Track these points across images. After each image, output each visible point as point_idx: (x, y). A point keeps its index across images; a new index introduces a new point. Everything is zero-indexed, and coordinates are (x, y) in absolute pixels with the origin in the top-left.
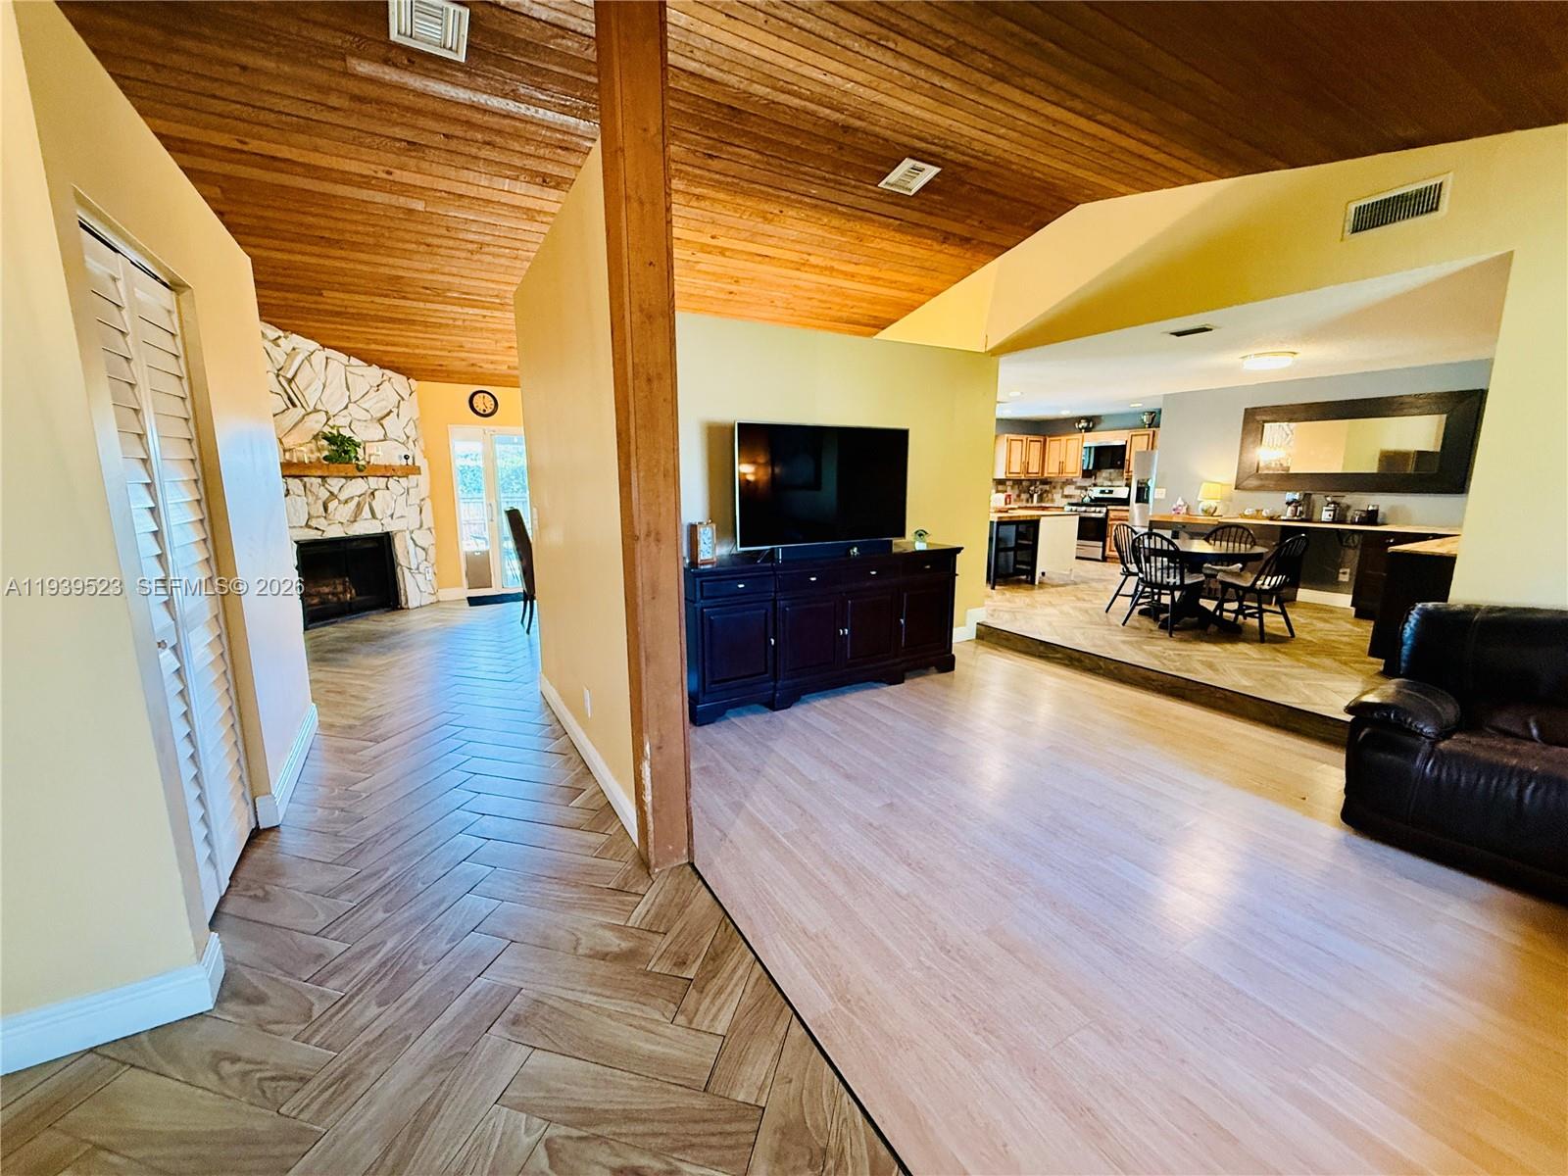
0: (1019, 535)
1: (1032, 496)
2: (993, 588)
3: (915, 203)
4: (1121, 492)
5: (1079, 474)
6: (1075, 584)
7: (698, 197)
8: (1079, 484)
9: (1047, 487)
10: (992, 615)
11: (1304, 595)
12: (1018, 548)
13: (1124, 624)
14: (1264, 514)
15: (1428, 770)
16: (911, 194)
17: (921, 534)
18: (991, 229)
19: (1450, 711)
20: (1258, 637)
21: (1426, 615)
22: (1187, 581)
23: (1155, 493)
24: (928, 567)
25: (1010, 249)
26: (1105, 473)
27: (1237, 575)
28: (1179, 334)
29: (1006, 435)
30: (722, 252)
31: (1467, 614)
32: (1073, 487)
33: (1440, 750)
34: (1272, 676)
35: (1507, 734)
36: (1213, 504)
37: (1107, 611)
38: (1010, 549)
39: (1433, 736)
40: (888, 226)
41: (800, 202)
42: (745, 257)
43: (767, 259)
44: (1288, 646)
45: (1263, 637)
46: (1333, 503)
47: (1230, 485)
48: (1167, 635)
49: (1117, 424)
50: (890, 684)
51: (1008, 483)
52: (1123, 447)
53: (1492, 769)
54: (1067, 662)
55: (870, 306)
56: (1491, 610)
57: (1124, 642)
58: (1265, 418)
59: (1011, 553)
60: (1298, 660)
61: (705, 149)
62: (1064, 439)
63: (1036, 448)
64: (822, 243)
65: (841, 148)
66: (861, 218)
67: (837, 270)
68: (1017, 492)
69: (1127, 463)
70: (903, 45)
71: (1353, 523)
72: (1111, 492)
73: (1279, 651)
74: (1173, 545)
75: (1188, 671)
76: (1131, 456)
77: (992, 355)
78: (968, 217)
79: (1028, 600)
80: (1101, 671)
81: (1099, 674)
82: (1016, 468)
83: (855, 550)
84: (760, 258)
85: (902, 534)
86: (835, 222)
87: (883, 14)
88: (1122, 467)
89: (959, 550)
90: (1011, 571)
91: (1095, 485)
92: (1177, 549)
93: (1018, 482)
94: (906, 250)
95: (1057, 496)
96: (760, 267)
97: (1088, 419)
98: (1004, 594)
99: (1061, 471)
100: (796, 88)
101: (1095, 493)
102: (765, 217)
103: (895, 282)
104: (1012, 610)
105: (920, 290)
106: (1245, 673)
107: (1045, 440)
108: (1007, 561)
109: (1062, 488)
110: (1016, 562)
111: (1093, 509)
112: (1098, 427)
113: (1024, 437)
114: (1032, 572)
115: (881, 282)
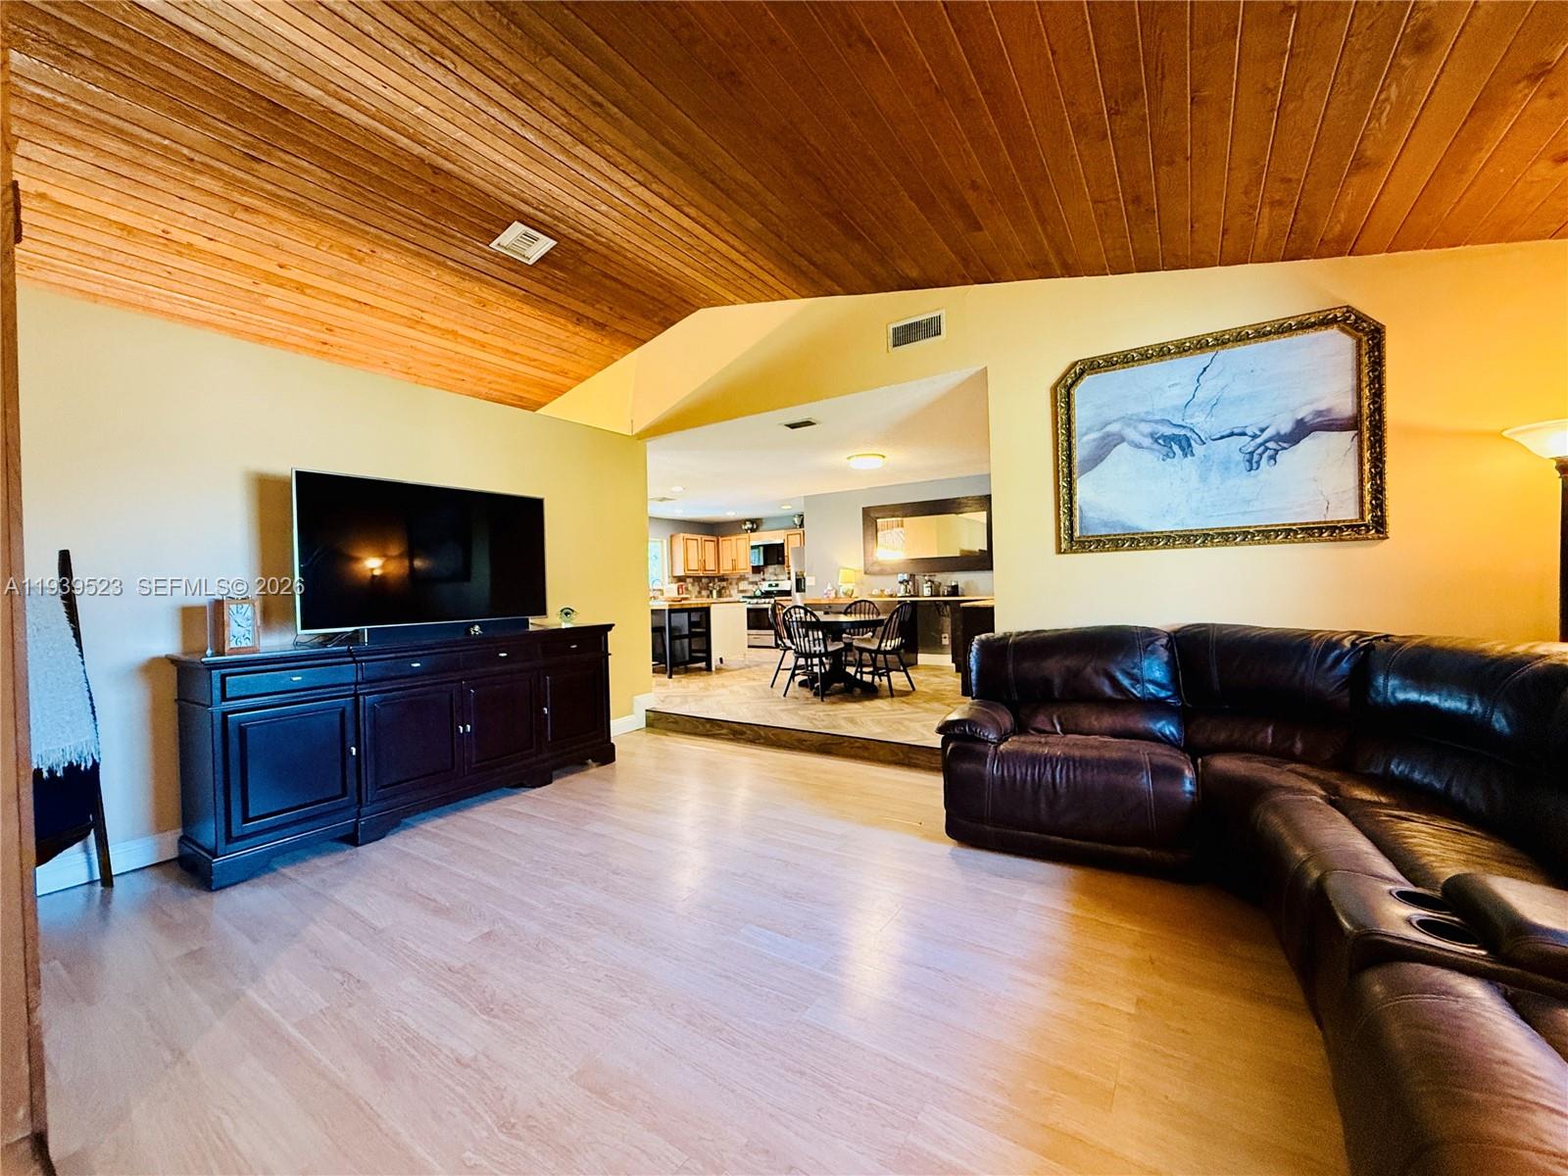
0: (692, 624)
1: (711, 592)
2: (670, 677)
3: (537, 274)
4: (786, 585)
5: (750, 570)
6: (749, 667)
7: (247, 208)
8: (751, 580)
9: (724, 584)
10: (663, 701)
11: (923, 658)
12: (691, 636)
13: (785, 695)
14: (886, 593)
15: (995, 772)
16: (530, 263)
17: (567, 613)
18: (623, 318)
19: (1006, 720)
20: (889, 693)
21: (983, 644)
22: (830, 649)
23: (809, 582)
24: (574, 646)
25: (645, 342)
26: (771, 569)
27: (868, 640)
28: (793, 426)
29: (682, 535)
30: (301, 288)
31: (1006, 637)
32: (746, 582)
33: (1001, 752)
34: (899, 723)
35: (1040, 732)
36: (850, 587)
37: (772, 686)
38: (685, 636)
39: (996, 741)
40: (512, 295)
41: (398, 246)
42: (335, 300)
43: (367, 308)
44: (910, 697)
45: (892, 693)
46: (930, 581)
47: (859, 571)
48: (820, 700)
49: (775, 526)
50: (534, 787)
51: (688, 580)
52: (782, 545)
53: (1034, 760)
54: (731, 737)
55: (510, 383)
56: (1020, 634)
57: (783, 710)
58: (877, 515)
59: (686, 641)
60: (917, 707)
61: (242, 146)
62: (733, 538)
63: (710, 546)
64: (436, 300)
65: (433, 191)
66: (479, 280)
67: (463, 336)
68: (697, 589)
69: (786, 559)
70: (464, 70)
71: (944, 596)
72: (777, 585)
73: (903, 702)
74: (815, 616)
75: (834, 727)
76: (788, 552)
77: (639, 439)
78: (598, 302)
79: (702, 685)
80: (762, 741)
81: (760, 744)
82: (694, 565)
83: (477, 628)
84: (357, 305)
85: (541, 610)
86: (447, 278)
87: (424, 16)
88: (782, 563)
89: (610, 627)
90: (687, 658)
91: (764, 580)
92: (818, 620)
93: (697, 579)
94: (539, 325)
95: (734, 592)
96: (364, 318)
97: (752, 521)
98: (680, 681)
99: (734, 569)
100: (354, 98)
101: (765, 587)
102: (351, 253)
103: (535, 360)
104: (685, 695)
105: (564, 373)
106: (879, 722)
107: (718, 540)
108: (683, 649)
109: (737, 584)
110: (691, 651)
111: (763, 600)
112: (761, 528)
113: (698, 537)
114: (708, 659)
115: (517, 358)
